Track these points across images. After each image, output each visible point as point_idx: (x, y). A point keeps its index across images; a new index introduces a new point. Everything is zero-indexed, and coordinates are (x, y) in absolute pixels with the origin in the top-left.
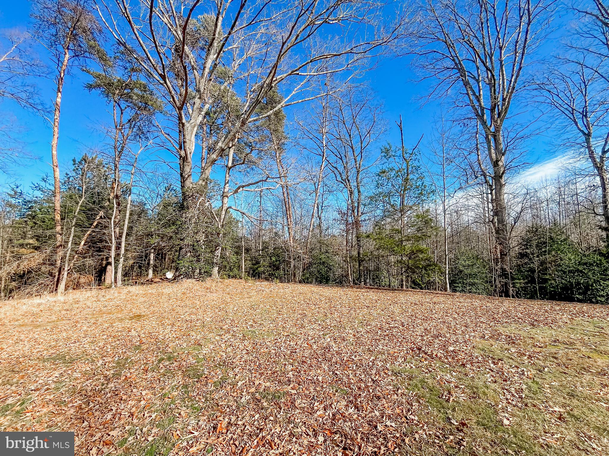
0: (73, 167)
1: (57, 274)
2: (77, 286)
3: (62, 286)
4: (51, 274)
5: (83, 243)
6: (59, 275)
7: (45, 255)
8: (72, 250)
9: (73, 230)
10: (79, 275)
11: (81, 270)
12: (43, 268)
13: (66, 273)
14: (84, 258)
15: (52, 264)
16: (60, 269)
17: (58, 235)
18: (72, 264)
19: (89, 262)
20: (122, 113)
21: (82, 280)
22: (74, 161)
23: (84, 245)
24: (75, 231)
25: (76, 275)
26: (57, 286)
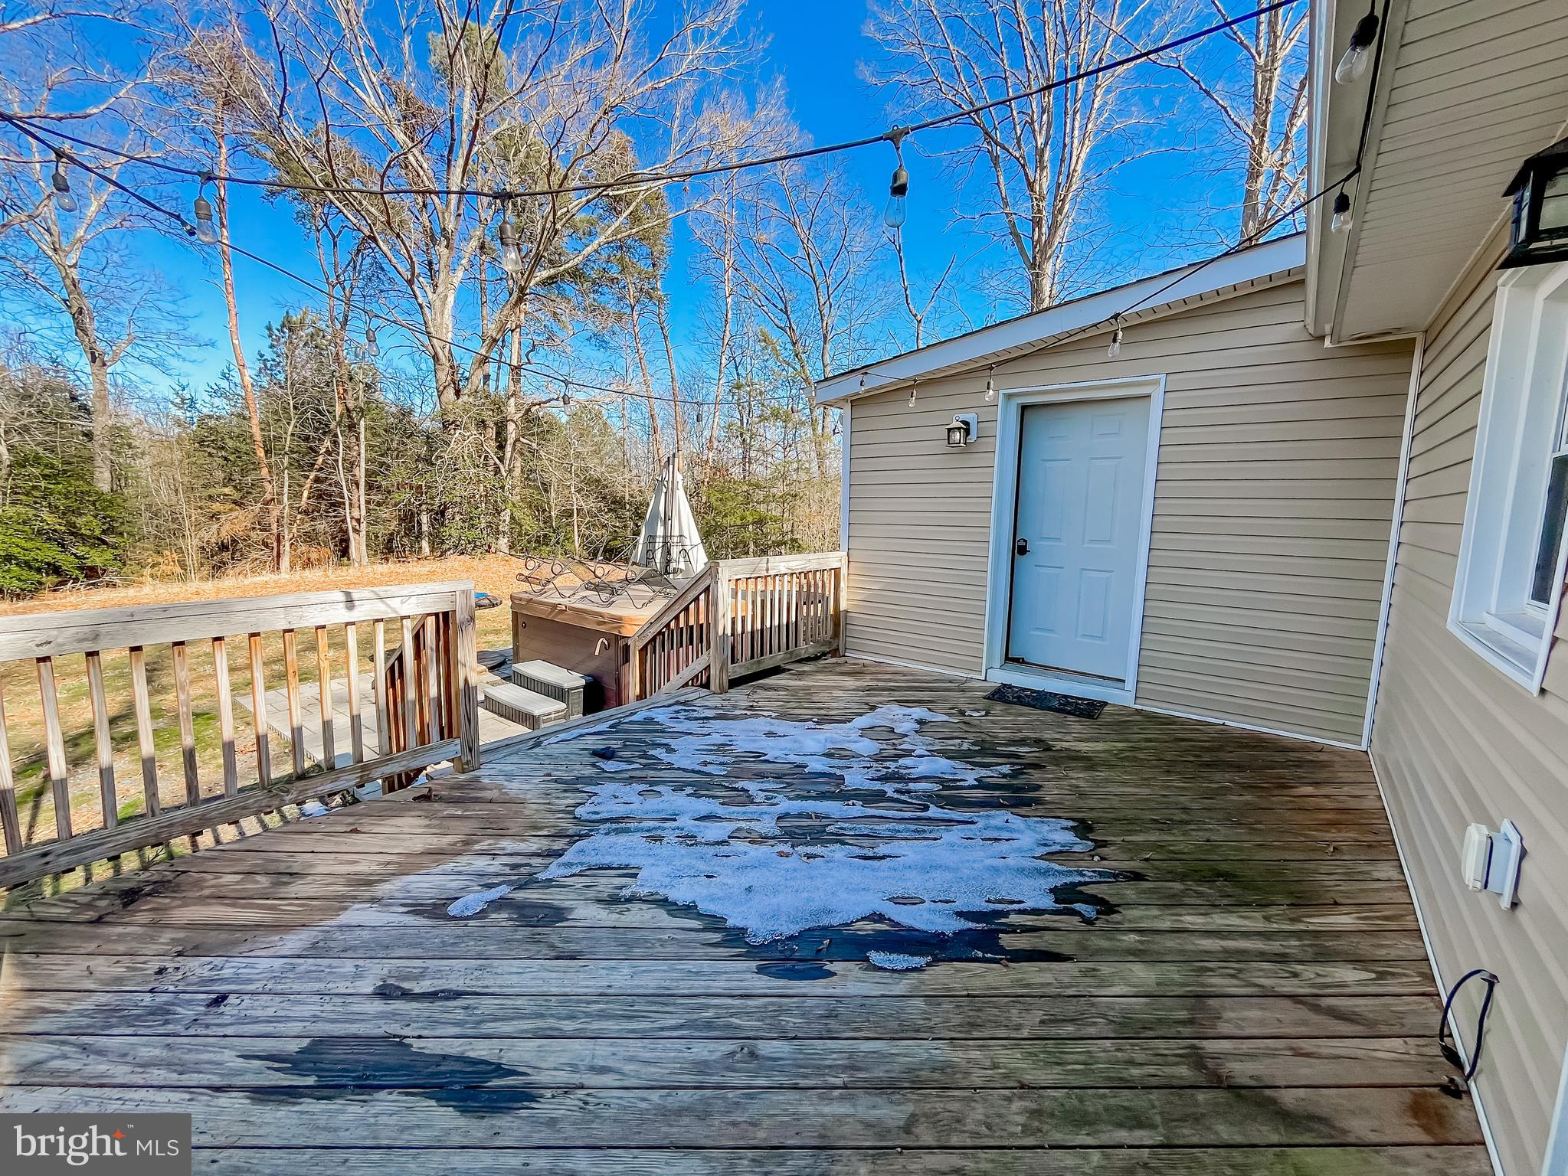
0: (269, 342)
1: (275, 544)
2: (308, 564)
3: (285, 562)
4: (266, 545)
5: (306, 494)
6: (278, 546)
7: (253, 514)
8: (291, 507)
9: (286, 475)
10: (307, 548)
11: (310, 538)
12: (253, 534)
13: (287, 544)
14: (313, 519)
15: (265, 530)
16: (279, 536)
17: (266, 484)
18: (295, 530)
19: (322, 526)
20: (335, 244)
21: (314, 556)
22: (269, 328)
23: (309, 498)
24: (291, 478)
25: (304, 548)
26: (278, 564)
